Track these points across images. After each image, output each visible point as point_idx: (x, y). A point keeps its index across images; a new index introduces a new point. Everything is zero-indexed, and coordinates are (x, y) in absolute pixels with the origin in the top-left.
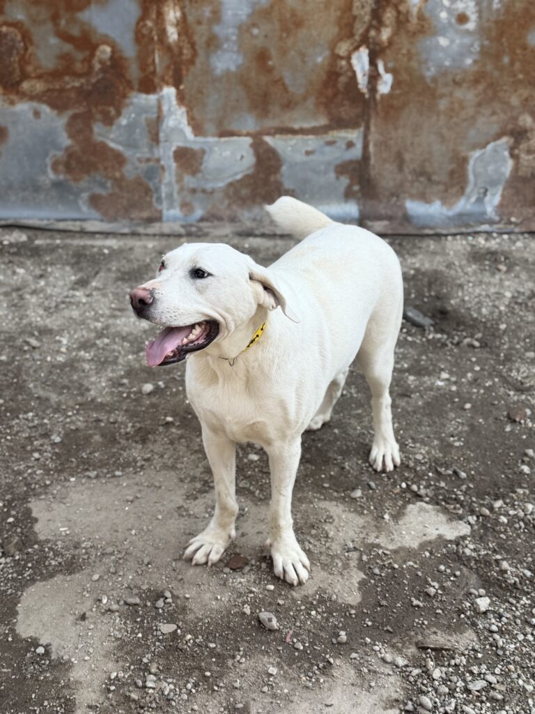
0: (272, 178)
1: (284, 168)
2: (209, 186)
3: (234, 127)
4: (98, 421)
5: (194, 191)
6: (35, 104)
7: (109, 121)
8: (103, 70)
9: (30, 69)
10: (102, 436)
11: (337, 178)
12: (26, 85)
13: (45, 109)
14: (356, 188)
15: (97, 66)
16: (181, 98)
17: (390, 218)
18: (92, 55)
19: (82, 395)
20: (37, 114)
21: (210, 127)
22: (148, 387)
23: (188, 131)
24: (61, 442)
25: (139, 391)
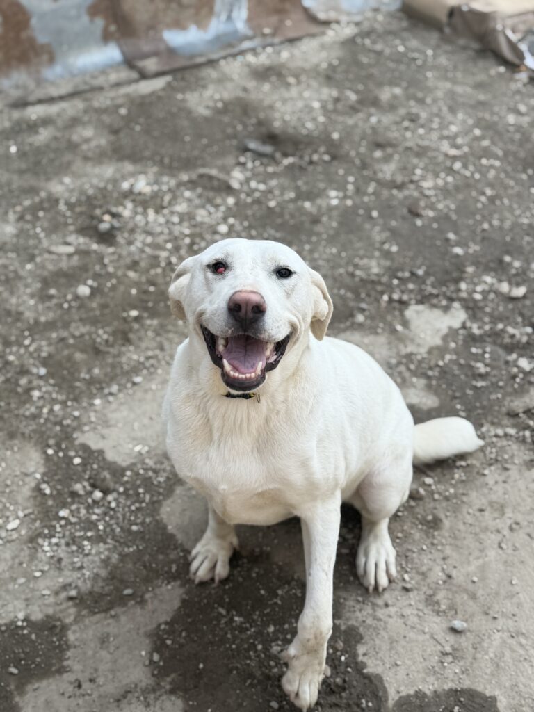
0: (24, 35)
1: (34, 22)
4: (62, 340)
10: (83, 351)
11: (92, 21)
14: (113, 28)
17: (156, 54)
19: (18, 320)
22: (84, 290)
24: (48, 373)
25: (77, 297)
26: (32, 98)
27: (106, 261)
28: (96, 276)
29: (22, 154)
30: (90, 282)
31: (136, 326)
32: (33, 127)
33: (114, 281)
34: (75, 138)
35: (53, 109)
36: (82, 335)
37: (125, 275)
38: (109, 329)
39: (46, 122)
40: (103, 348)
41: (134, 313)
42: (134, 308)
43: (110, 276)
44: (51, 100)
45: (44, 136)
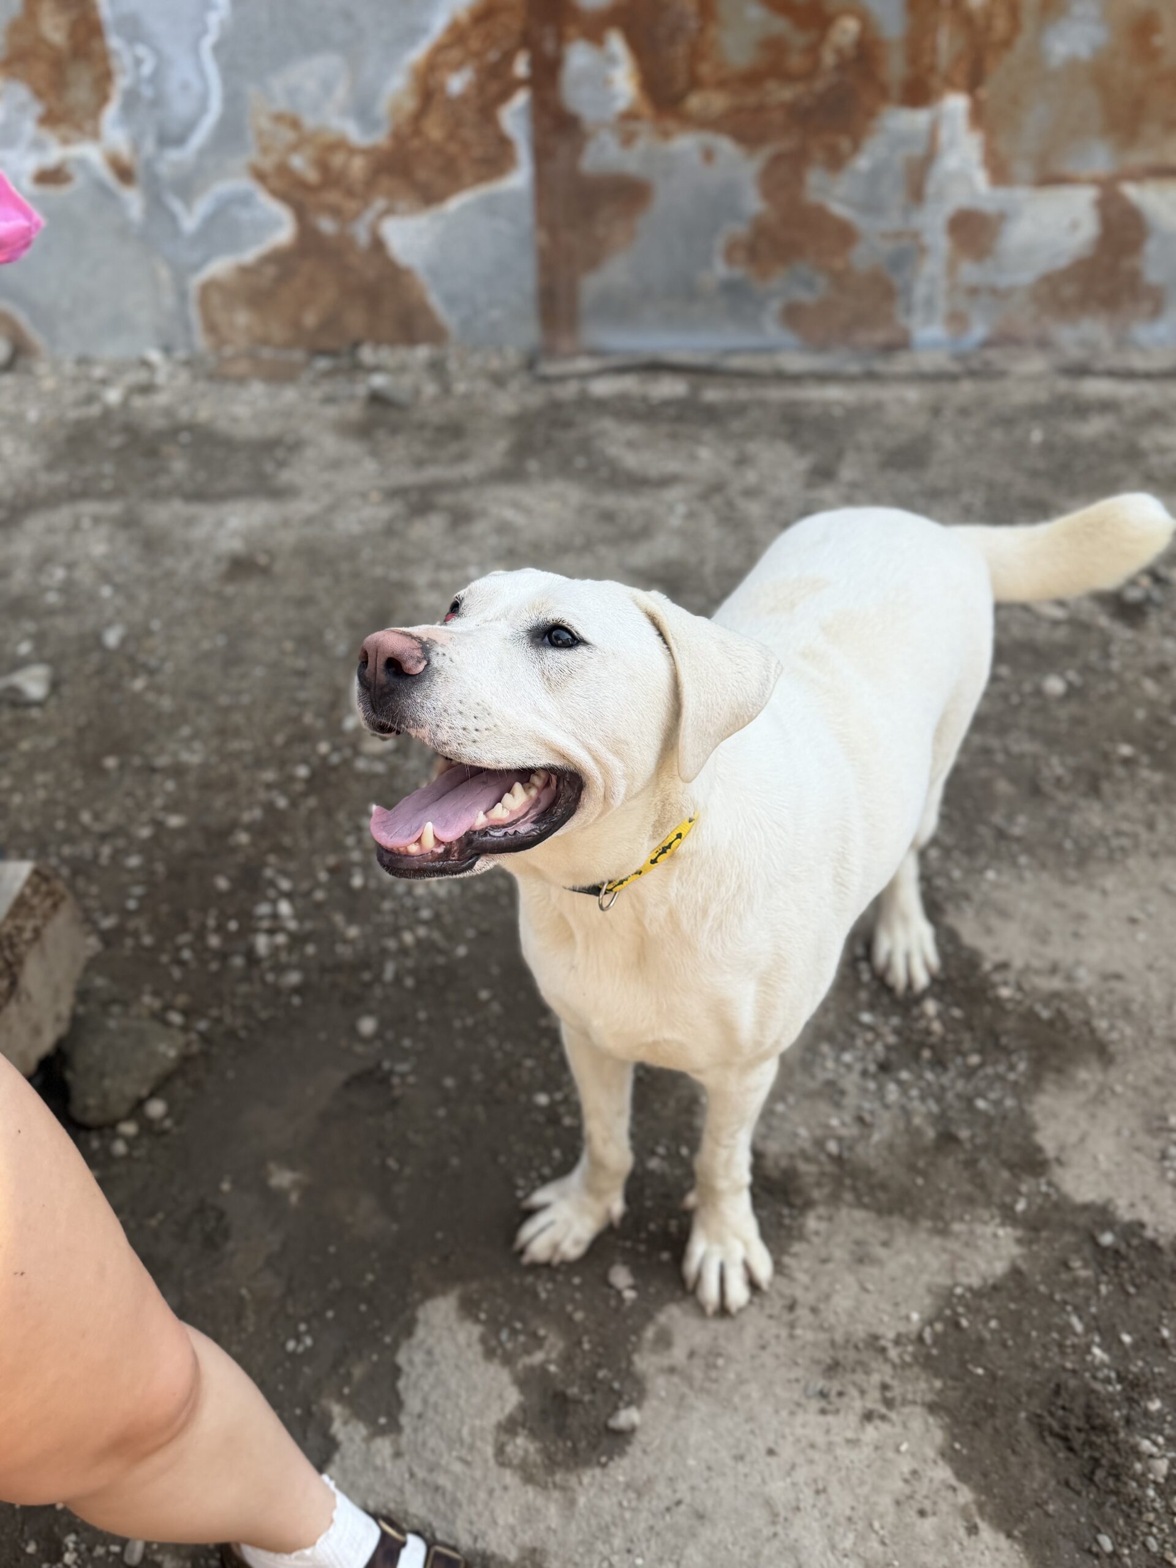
0: (1126, 263)
1: (1151, 246)
2: (1003, 281)
3: (1069, 167)
5: (973, 292)
6: (708, 138)
7: (836, 162)
8: (842, 66)
9: (705, 69)
12: (695, 102)
13: (725, 146)
15: (829, 58)
16: (978, 116)
18: (822, 37)
20: (708, 155)
21: (1023, 169)
23: (980, 179)
25: (1039, 692)
26: (1100, 365)
27: (1114, 649)
28: (1086, 669)
29: (1048, 447)
30: (1072, 675)
31: (1120, 771)
32: (1082, 409)
33: (1113, 686)
34: (1146, 441)
35: (1126, 390)
36: (1022, 756)
37: (1137, 684)
38: (1071, 761)
39: (1107, 406)
40: (1048, 787)
41: (1126, 750)
42: (1129, 740)
43: (1109, 674)
44: (1129, 375)
45: (1094, 427)
